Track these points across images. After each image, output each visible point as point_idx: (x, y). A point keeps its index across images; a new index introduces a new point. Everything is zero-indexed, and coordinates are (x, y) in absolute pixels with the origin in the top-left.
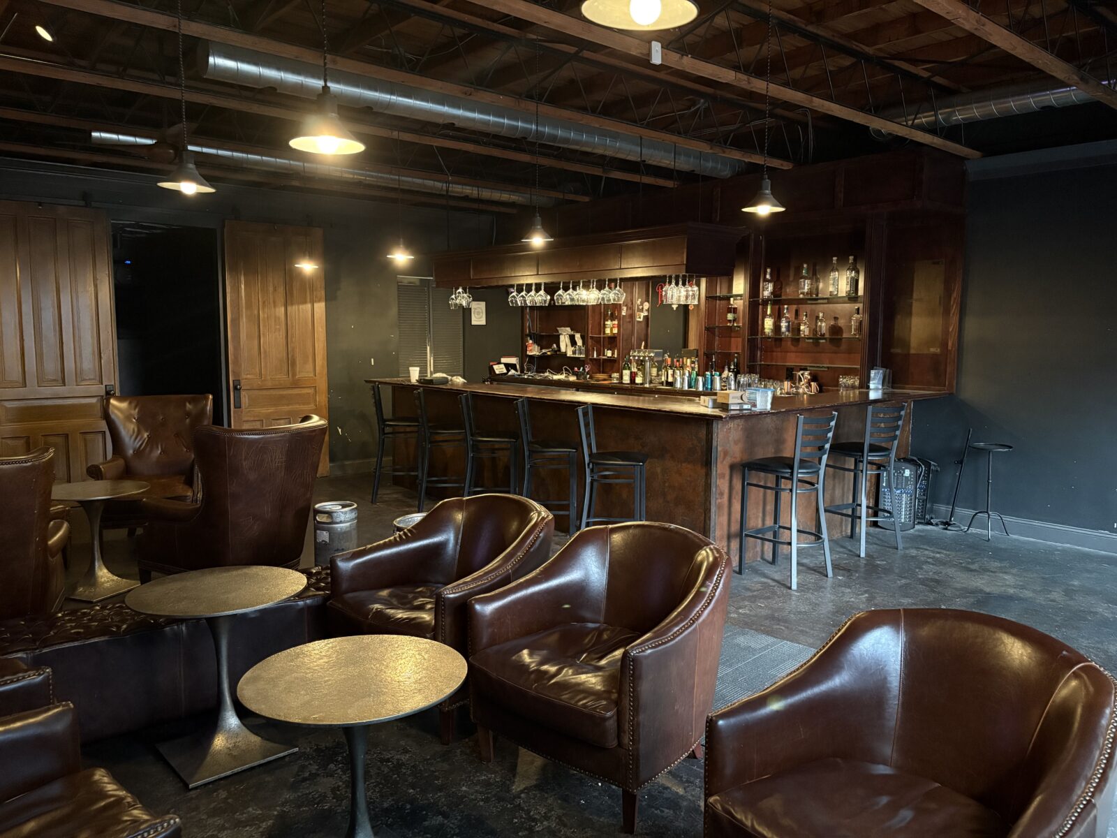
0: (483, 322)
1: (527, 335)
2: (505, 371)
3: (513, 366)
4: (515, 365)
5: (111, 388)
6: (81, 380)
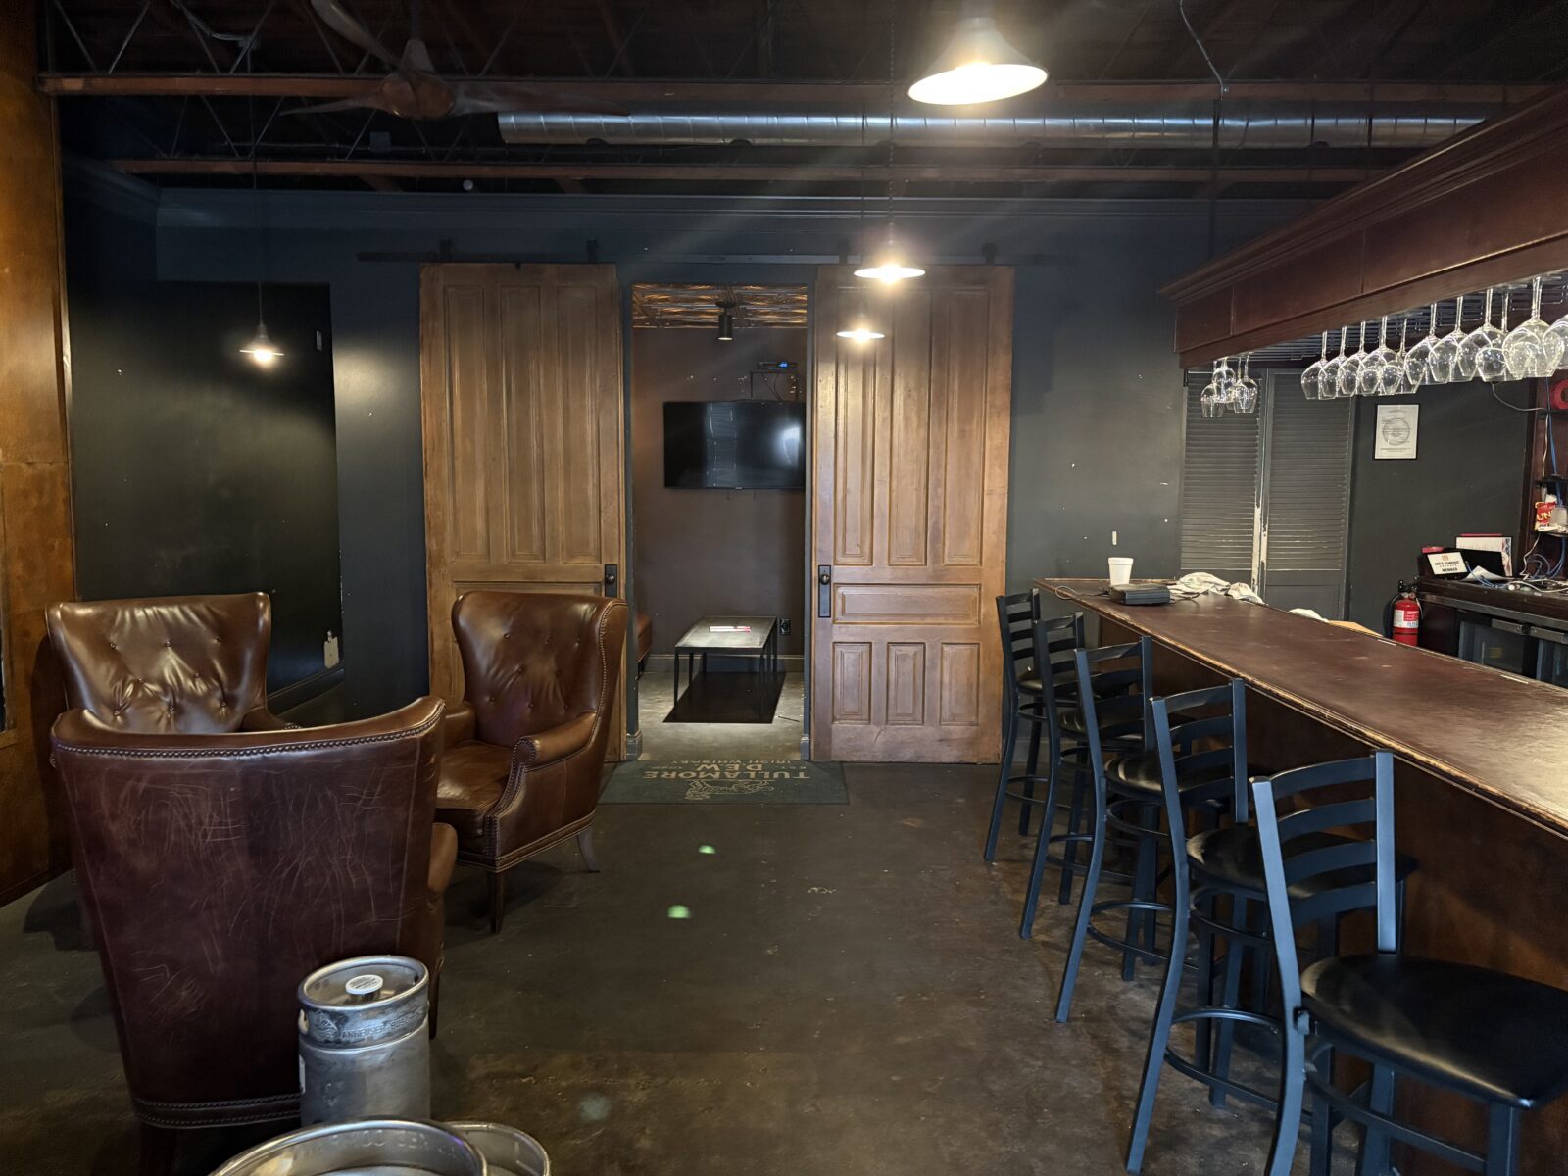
0: (1409, 451)
1: (1540, 484)
2: (1461, 568)
3: (1491, 560)
4: (1499, 554)
5: (610, 570)
6: (571, 556)
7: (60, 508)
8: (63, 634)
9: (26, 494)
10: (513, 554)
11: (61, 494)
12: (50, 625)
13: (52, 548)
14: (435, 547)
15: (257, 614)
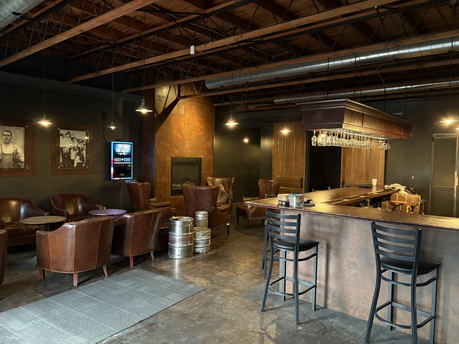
5: (302, 179)
6: (295, 176)
7: (212, 164)
8: (208, 181)
9: (206, 162)
10: (286, 175)
11: (212, 162)
12: (207, 180)
13: (210, 170)
14: (273, 173)
15: (232, 180)
